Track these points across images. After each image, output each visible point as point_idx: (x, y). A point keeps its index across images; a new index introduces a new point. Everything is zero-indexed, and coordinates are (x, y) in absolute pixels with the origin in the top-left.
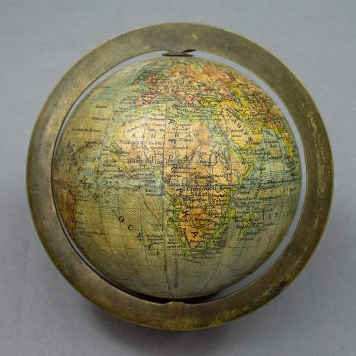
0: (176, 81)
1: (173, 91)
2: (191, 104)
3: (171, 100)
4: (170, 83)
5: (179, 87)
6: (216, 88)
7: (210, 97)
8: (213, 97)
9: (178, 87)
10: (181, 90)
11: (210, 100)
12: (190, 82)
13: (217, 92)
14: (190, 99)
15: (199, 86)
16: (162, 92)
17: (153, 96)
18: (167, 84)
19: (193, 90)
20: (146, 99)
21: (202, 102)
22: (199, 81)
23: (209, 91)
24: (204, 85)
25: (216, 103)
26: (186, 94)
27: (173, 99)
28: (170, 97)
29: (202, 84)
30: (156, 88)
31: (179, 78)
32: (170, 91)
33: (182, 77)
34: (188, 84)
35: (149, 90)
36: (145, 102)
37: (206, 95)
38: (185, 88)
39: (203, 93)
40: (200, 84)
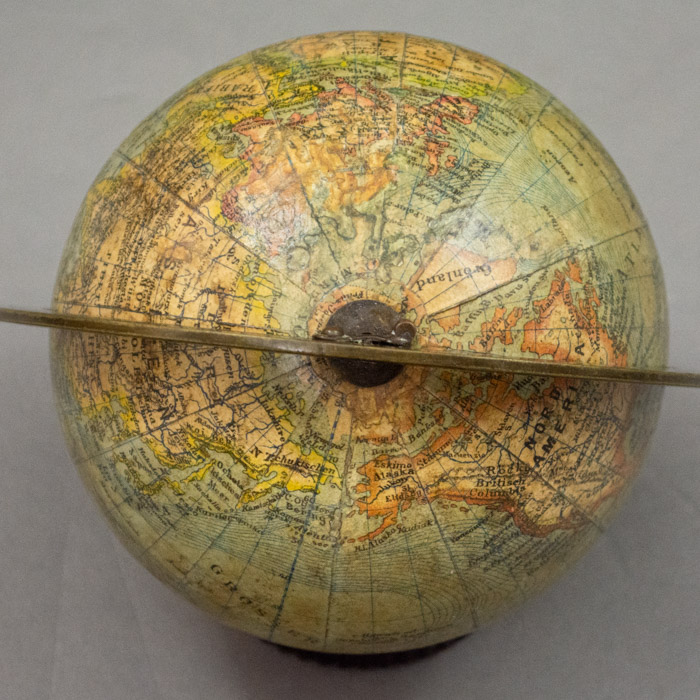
0: (379, 136)
1: (387, 109)
2: (342, 83)
3: (391, 90)
4: (393, 128)
5: (370, 118)
6: (279, 134)
7: (296, 107)
8: (287, 109)
9: (375, 119)
10: (367, 111)
11: (297, 99)
12: (343, 134)
13: (275, 126)
14: (346, 91)
15: (321, 126)
16: (411, 111)
17: (436, 107)
18: (400, 127)
19: (336, 113)
20: (452, 108)
21: (315, 89)
22: (319, 141)
23: (297, 118)
24: (306, 134)
25: (281, 98)
26: (355, 101)
27: (387, 92)
28: (394, 96)
29: (312, 133)
30: (430, 125)
31: (370, 144)
32: (394, 109)
33: (364, 149)
34: (348, 129)
35: (446, 125)
36: (454, 102)
37: (306, 108)
38: (356, 116)
39: (312, 110)
40: (318, 133)
